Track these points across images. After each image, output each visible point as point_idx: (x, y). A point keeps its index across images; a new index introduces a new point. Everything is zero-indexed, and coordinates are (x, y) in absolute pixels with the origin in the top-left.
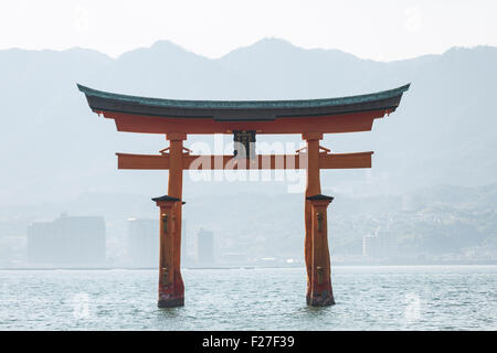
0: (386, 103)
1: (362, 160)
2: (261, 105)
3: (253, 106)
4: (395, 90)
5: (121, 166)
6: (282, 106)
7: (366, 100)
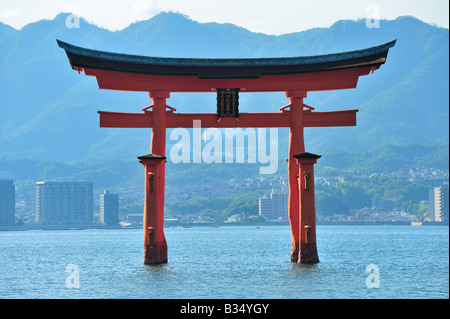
1: (347, 118)
2: (244, 63)
3: (236, 64)
4: (381, 47)
5: (103, 124)
6: (266, 63)
7: (351, 57)
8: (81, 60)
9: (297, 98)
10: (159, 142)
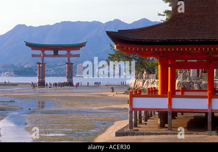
0: (83, 45)
1: (78, 56)
3: (57, 45)
4: (85, 42)
5: (32, 56)
7: (79, 44)
8: (28, 45)
9: (69, 52)
10: (43, 60)
